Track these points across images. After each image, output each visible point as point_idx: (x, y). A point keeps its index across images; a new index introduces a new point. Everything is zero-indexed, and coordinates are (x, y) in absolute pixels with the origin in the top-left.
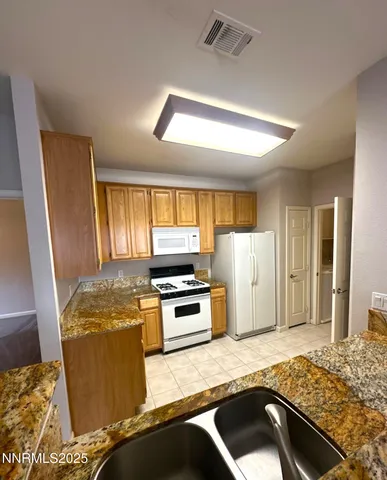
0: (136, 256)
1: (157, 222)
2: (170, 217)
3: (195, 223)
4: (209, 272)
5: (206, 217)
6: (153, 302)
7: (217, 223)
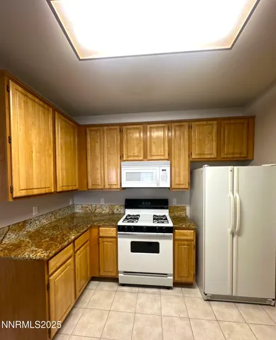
0: (107, 187)
1: (128, 157)
2: (139, 152)
3: (167, 157)
4: (188, 209)
5: (180, 150)
6: (112, 231)
7: (193, 156)
